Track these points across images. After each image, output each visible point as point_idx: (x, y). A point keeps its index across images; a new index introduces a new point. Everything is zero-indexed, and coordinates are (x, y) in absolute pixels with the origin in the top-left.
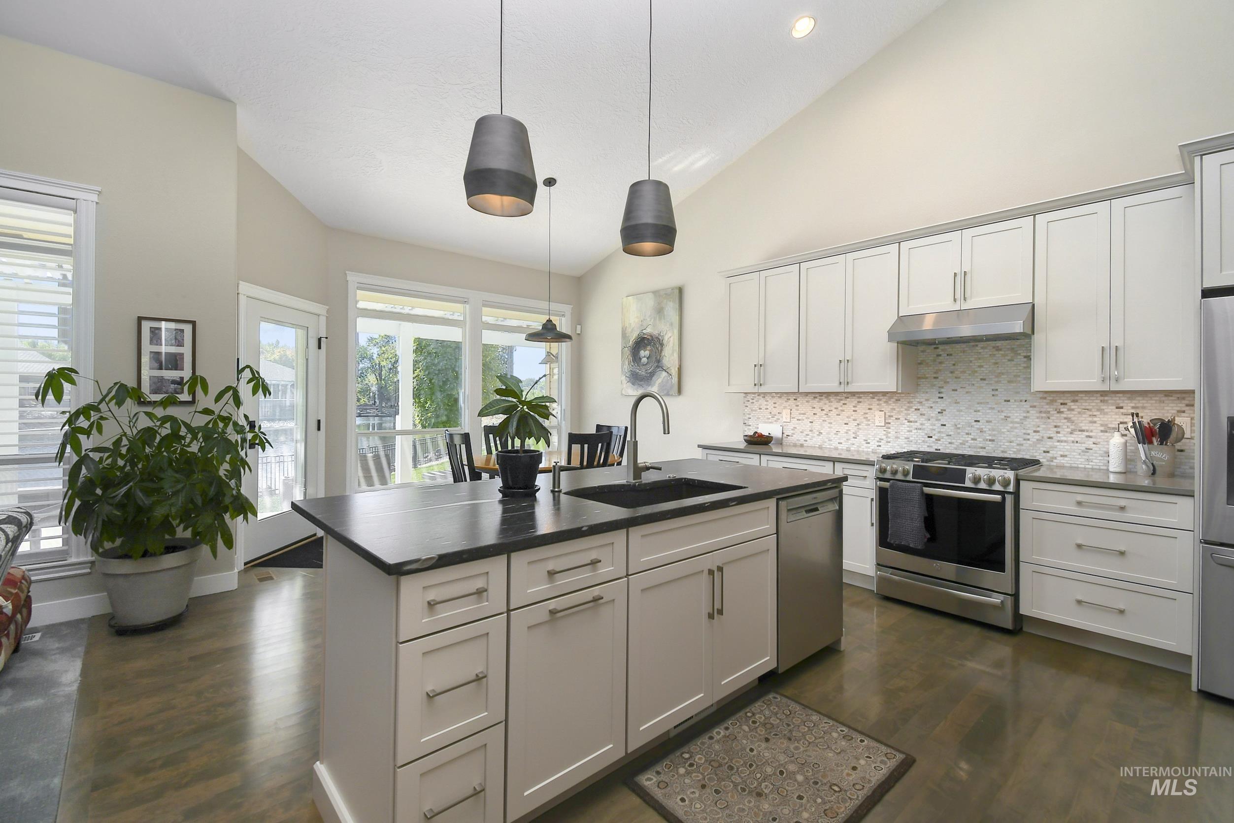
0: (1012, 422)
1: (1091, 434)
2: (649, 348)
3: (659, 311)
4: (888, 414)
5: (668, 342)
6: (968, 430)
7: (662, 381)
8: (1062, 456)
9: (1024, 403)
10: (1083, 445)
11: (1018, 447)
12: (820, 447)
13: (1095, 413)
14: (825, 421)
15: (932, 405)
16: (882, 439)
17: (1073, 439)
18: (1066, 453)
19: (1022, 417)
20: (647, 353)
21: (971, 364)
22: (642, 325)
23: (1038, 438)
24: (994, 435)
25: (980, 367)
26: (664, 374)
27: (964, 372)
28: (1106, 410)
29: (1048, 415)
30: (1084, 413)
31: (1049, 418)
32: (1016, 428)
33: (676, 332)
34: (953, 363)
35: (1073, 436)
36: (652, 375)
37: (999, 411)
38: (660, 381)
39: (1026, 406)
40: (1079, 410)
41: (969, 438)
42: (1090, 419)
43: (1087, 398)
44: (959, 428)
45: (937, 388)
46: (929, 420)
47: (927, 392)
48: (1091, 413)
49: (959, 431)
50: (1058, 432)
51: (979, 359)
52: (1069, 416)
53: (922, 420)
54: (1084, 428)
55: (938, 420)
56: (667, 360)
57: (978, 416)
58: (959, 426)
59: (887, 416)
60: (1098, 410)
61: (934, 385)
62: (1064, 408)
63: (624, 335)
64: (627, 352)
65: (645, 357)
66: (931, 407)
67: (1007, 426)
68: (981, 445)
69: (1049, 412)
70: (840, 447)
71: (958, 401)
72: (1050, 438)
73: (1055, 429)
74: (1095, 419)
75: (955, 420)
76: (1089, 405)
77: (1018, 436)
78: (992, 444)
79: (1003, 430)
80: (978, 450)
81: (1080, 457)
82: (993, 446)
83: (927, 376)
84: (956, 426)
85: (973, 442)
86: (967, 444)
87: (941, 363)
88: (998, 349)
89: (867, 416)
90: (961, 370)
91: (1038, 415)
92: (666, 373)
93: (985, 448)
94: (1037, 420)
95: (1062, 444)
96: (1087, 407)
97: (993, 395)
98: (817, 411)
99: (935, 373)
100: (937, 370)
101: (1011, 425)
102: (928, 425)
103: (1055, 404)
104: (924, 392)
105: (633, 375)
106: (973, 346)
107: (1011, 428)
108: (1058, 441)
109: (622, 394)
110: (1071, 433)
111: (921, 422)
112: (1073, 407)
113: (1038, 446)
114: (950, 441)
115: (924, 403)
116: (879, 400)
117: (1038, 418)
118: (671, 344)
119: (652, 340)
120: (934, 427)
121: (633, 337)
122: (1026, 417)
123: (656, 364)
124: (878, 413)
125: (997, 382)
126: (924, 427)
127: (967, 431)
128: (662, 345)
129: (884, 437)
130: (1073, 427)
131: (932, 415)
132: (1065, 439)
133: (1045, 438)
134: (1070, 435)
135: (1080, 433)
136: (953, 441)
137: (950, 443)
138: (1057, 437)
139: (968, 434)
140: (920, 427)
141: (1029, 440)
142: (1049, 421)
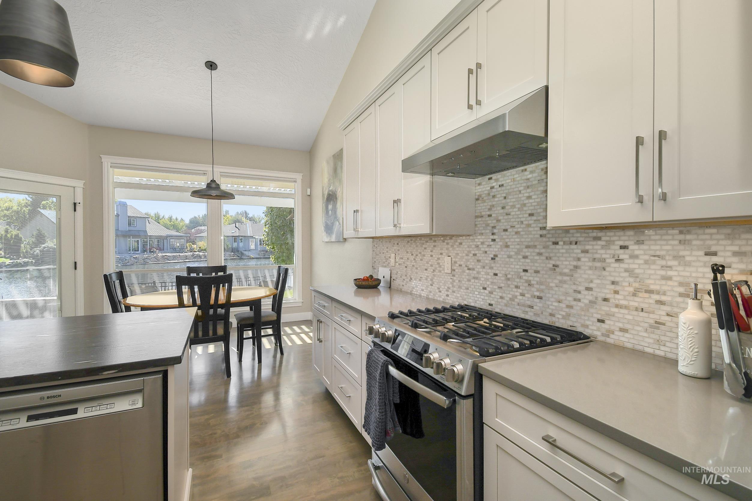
1: (663, 298)
4: (453, 259)
6: (517, 282)
8: (622, 330)
9: (575, 247)
10: (652, 316)
11: (567, 310)
13: (670, 263)
15: (486, 250)
17: (636, 304)
18: (628, 326)
19: (572, 267)
21: (521, 196)
23: (591, 298)
24: (542, 291)
25: (530, 198)
27: (513, 207)
28: (688, 259)
29: (604, 264)
30: (654, 263)
31: (604, 269)
32: (565, 282)
34: (504, 195)
35: (636, 299)
37: (547, 258)
39: (577, 251)
40: (647, 257)
41: (517, 292)
42: (663, 273)
43: (658, 237)
44: (509, 279)
45: (491, 228)
46: (484, 268)
48: (663, 263)
49: (509, 282)
50: (616, 292)
51: (528, 187)
52: (632, 266)
53: (479, 267)
54: (652, 287)
55: (491, 268)
57: (527, 264)
58: (509, 276)
59: (453, 262)
60: (675, 257)
61: (488, 225)
62: (624, 254)
66: (485, 252)
68: (530, 303)
69: (604, 260)
72: (605, 300)
73: (613, 287)
74: (670, 273)
75: (505, 269)
76: (661, 250)
77: (566, 294)
78: (540, 302)
80: (526, 309)
82: (541, 305)
84: (506, 275)
85: (521, 297)
86: (515, 300)
87: (494, 197)
89: (439, 261)
90: (511, 204)
91: (590, 264)
93: (532, 307)
94: (590, 272)
95: (623, 311)
96: (658, 253)
97: (541, 236)
98: (409, 255)
100: (491, 206)
101: (559, 278)
102: (482, 273)
104: (480, 234)
106: (522, 171)
107: (561, 282)
108: (617, 306)
110: (634, 295)
111: (477, 270)
112: (637, 252)
113: (592, 310)
114: (500, 294)
115: (479, 246)
116: (448, 244)
117: (591, 268)
120: (488, 277)
122: (576, 267)
124: (446, 259)
126: (480, 276)
127: (516, 284)
129: (450, 286)
130: (636, 285)
131: (487, 262)
133: (600, 299)
134: (632, 298)
135: (647, 295)
136: (504, 295)
137: (501, 298)
138: (615, 299)
139: (517, 287)
140: (477, 276)
141: (579, 300)
142: (604, 273)
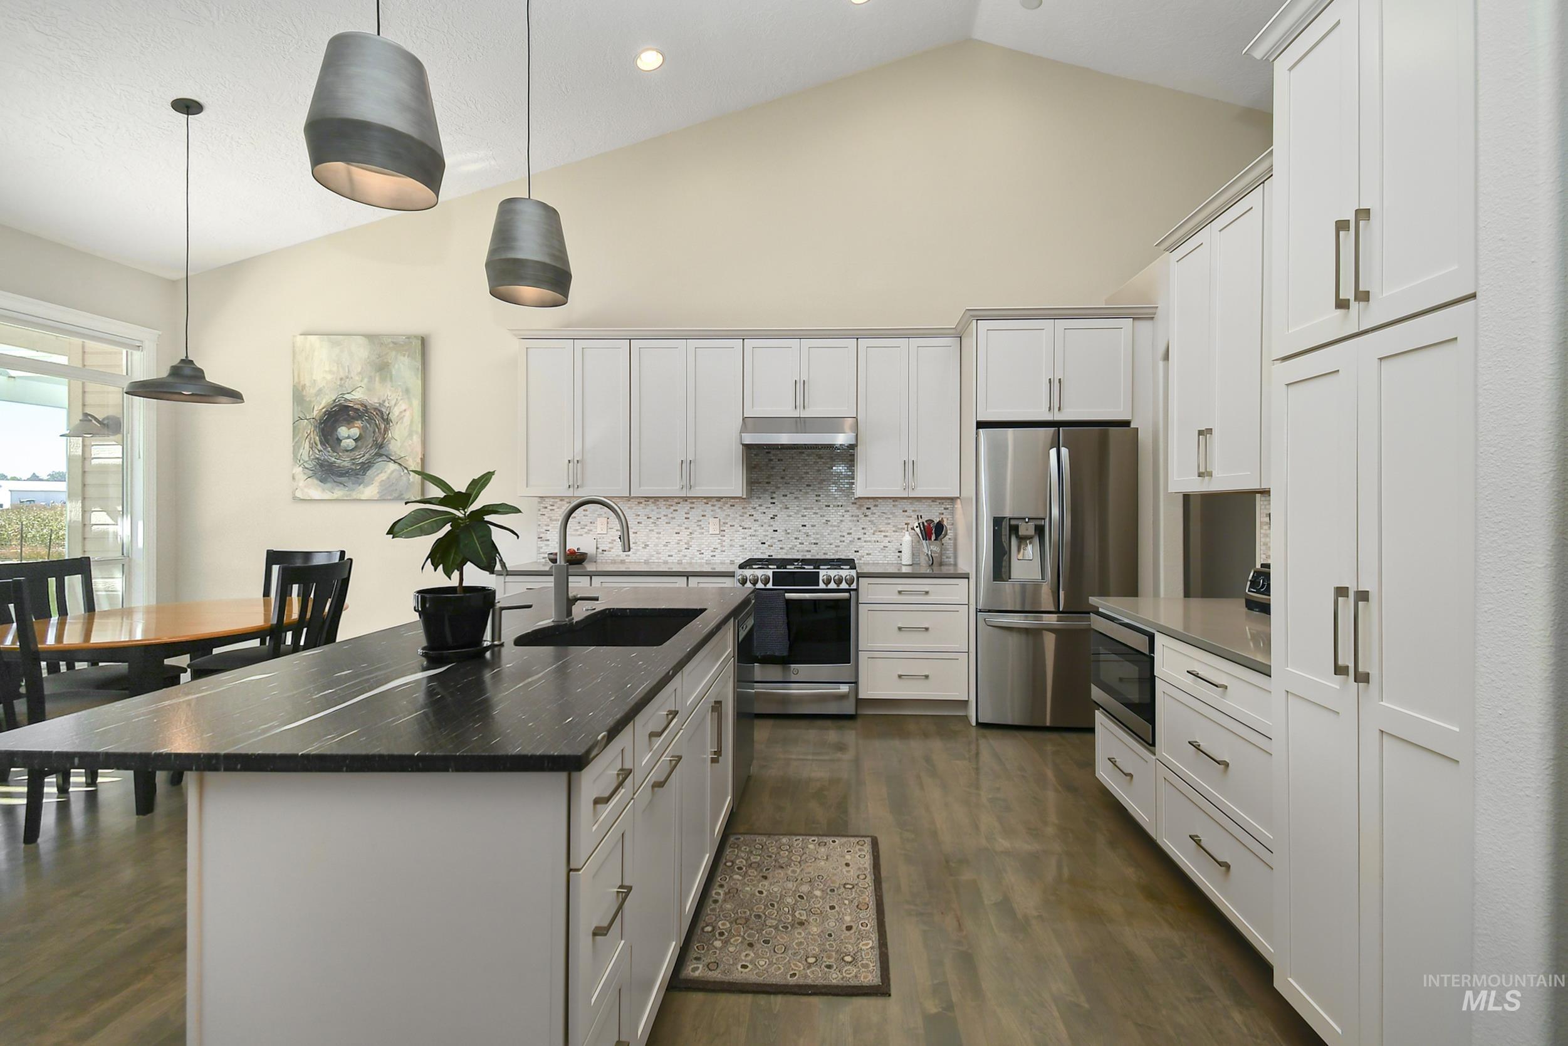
0: (831, 526)
1: (887, 534)
2: (358, 423)
3: (382, 369)
4: (722, 521)
5: (401, 418)
6: (796, 534)
7: (388, 478)
8: (867, 554)
9: (840, 508)
10: (882, 544)
11: (836, 549)
12: (646, 562)
13: (889, 516)
14: (653, 530)
15: (764, 511)
16: (717, 549)
17: (875, 539)
18: (870, 552)
19: (839, 521)
20: (355, 432)
21: (799, 470)
22: (341, 386)
23: (850, 539)
24: (818, 539)
25: (807, 473)
26: (392, 466)
27: (792, 478)
28: (896, 514)
29: (858, 518)
30: (883, 516)
31: (858, 521)
32: (834, 531)
33: (416, 403)
34: (784, 468)
35: (875, 536)
36: (366, 467)
37: (821, 516)
38: (383, 476)
39: (842, 511)
40: (879, 514)
41: (797, 542)
42: (886, 521)
43: (884, 503)
44: (789, 533)
45: (770, 493)
46: (762, 526)
47: (760, 498)
48: (886, 516)
49: (789, 536)
50: (865, 534)
51: (806, 465)
52: (872, 519)
53: (756, 526)
54: (882, 529)
55: (770, 526)
56: (399, 444)
57: (805, 521)
58: (788, 531)
59: (722, 523)
60: (891, 513)
61: (767, 490)
62: (869, 512)
63: (299, 397)
64: (308, 428)
65: (349, 437)
66: (764, 513)
67: (828, 529)
68: (807, 549)
69: (858, 516)
70: (670, 560)
71: (788, 506)
72: (859, 539)
73: (863, 531)
74: (890, 521)
75: (785, 526)
76: (885, 510)
77: (836, 539)
78: (816, 547)
79: (825, 534)
80: (805, 553)
81: (879, 554)
82: (817, 549)
83: (760, 480)
84: (786, 531)
85: (800, 546)
86: (795, 548)
87: (773, 468)
88: (820, 457)
89: (700, 523)
90: (790, 476)
91: (850, 518)
92: (396, 466)
93: (810, 551)
94: (850, 523)
95: (869, 544)
96: (884, 511)
97: (817, 501)
98: (642, 518)
99: (767, 478)
100: (769, 475)
101: (831, 528)
102: (761, 531)
103: (862, 508)
104: (757, 498)
105: (321, 466)
106: (800, 453)
107: (831, 531)
108: (865, 542)
109: (295, 498)
110: (874, 534)
111: (754, 528)
112: (875, 511)
113: (851, 546)
114: (781, 546)
115: (757, 508)
116: (714, 506)
117: (850, 521)
118: (407, 420)
119: (367, 411)
120: (767, 533)
121: (320, 405)
122: (841, 521)
123: (373, 452)
124: (712, 520)
125: (820, 488)
126: (757, 533)
127: (795, 536)
128: (387, 421)
129: (718, 546)
130: (874, 529)
131: (765, 521)
132: (868, 539)
133: (856, 539)
134: (873, 536)
135: (879, 533)
136: (784, 546)
137: (781, 548)
138: (864, 538)
139: (796, 538)
140: (754, 533)
141: (844, 541)
142: (858, 523)
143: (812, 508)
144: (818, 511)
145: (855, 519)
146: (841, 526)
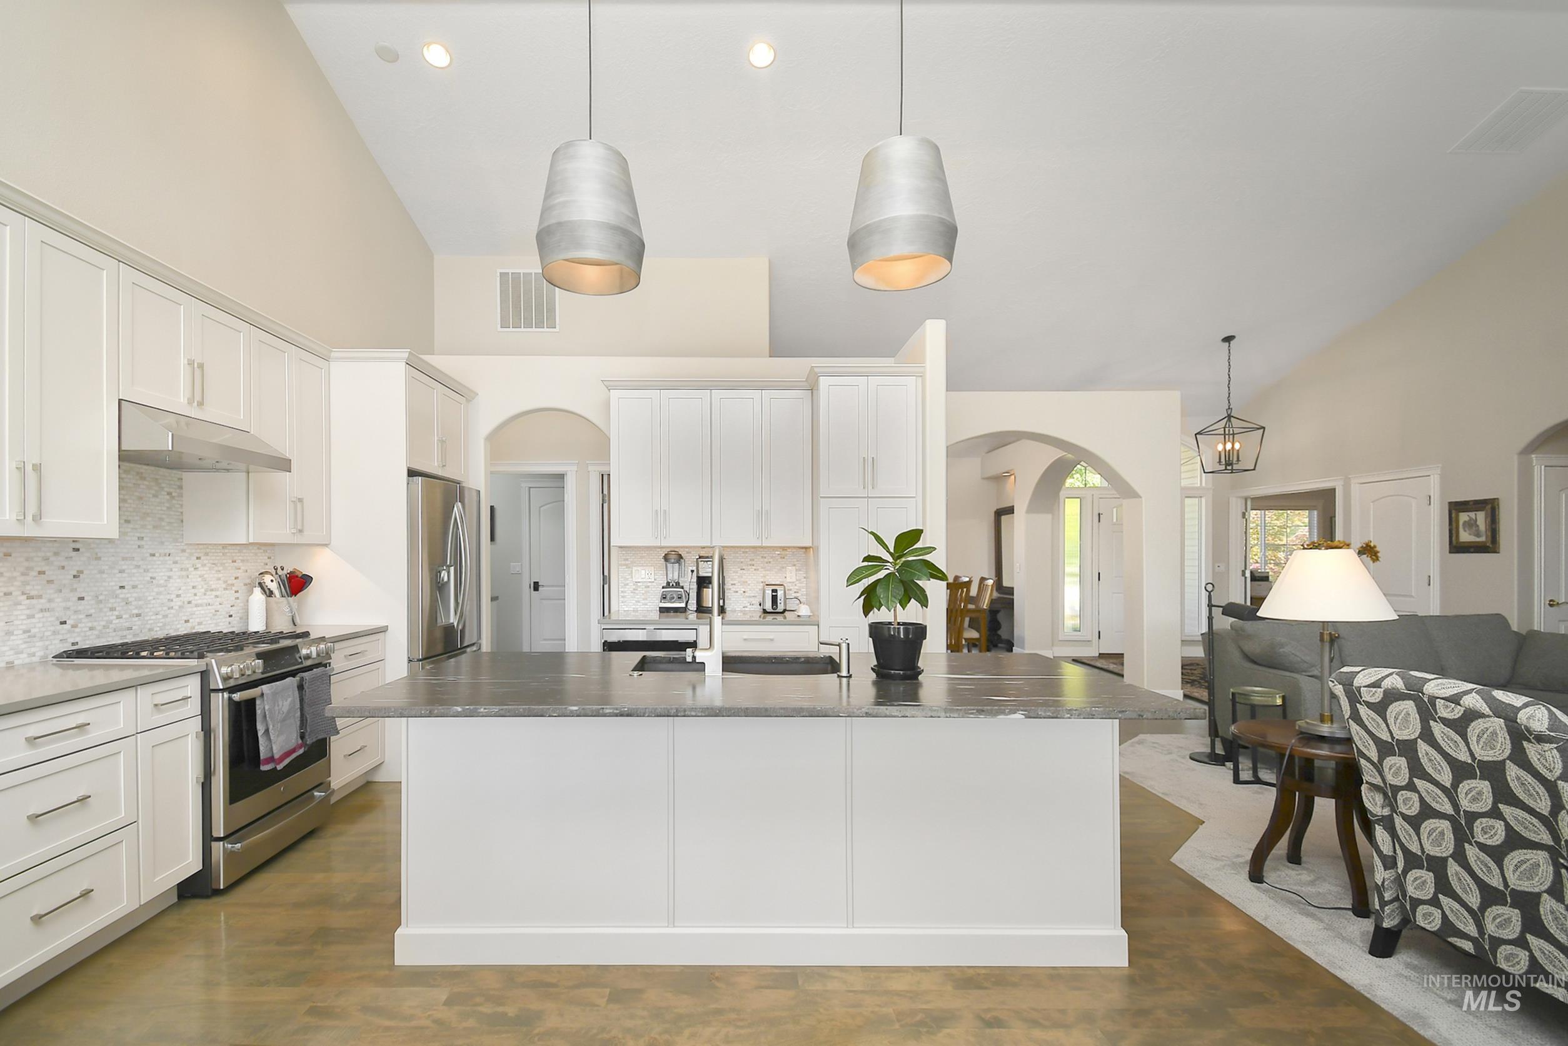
0: (157, 585)
1: (218, 593)
6: (112, 602)
9: (167, 558)
10: (213, 607)
19: (166, 578)
23: (180, 603)
24: (140, 607)
29: (188, 572)
30: (213, 569)
31: (188, 577)
32: (161, 593)
35: (206, 597)
37: (144, 571)
39: (169, 562)
40: (209, 565)
41: (112, 617)
42: (216, 575)
44: (101, 602)
46: (61, 591)
49: (101, 606)
50: (195, 595)
52: (203, 572)
53: (49, 591)
55: (73, 590)
57: (123, 579)
58: (101, 598)
60: (221, 564)
62: (199, 563)
66: (66, 567)
67: (153, 591)
69: (187, 569)
71: (99, 555)
72: (189, 602)
73: (193, 591)
74: (219, 575)
75: (96, 588)
76: (215, 560)
77: (162, 604)
78: (138, 620)
79: (148, 598)
80: (125, 633)
82: (139, 623)
84: (97, 597)
85: (117, 621)
86: (111, 626)
91: (179, 573)
93: (131, 628)
94: (178, 580)
95: (199, 608)
96: (214, 562)
97: (139, 546)
101: (156, 590)
102: (58, 600)
103: (192, 558)
107: (157, 593)
108: (196, 606)
110: (205, 594)
111: (46, 596)
112: (205, 562)
113: (180, 615)
114: (90, 624)
117: (179, 577)
122: (169, 577)
125: (143, 527)
126: (54, 605)
127: (110, 605)
131: (65, 582)
132: (200, 602)
133: (186, 603)
136: (95, 624)
139: (111, 609)
142: (188, 580)
143: (133, 559)
144: (141, 563)
145: (184, 573)
146: (169, 585)
